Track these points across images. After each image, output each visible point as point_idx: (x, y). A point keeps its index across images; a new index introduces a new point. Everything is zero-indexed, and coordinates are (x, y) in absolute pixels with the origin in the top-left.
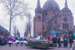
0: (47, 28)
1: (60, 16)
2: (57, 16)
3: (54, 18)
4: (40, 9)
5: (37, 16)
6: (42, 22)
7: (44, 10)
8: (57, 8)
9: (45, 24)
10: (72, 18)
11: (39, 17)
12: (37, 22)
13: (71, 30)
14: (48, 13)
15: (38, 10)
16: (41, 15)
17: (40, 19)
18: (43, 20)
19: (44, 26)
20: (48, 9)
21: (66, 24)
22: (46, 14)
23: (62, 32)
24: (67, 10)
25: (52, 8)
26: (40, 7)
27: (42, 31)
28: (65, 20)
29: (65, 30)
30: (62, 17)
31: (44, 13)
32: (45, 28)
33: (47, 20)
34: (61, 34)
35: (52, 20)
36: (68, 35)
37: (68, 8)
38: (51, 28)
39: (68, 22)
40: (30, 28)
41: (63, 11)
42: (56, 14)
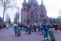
0: (30, 17)
1: (39, 9)
2: (36, 9)
3: (35, 10)
4: (26, 3)
5: (23, 8)
6: (27, 12)
7: (29, 4)
8: (37, 4)
9: (29, 13)
10: (46, 11)
11: (25, 9)
12: (23, 12)
13: (45, 19)
14: (31, 6)
15: (24, 4)
16: (26, 8)
17: (26, 10)
18: (28, 11)
19: (28, 15)
20: (31, 4)
21: (42, 14)
22: (30, 7)
23: (40, 20)
24: (42, 6)
25: (33, 4)
26: (26, 2)
27: (27, 19)
28: (42, 12)
29: (41, 19)
30: (40, 10)
31: (29, 7)
32: (29, 16)
33: (30, 11)
34: (39, 21)
35: (33, 11)
36: (43, 21)
37: (43, 4)
38: (33, 17)
39: (43, 13)
40: (19, 16)
41: (40, 6)
42: (36, 8)
